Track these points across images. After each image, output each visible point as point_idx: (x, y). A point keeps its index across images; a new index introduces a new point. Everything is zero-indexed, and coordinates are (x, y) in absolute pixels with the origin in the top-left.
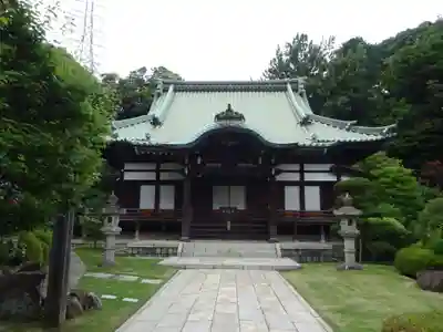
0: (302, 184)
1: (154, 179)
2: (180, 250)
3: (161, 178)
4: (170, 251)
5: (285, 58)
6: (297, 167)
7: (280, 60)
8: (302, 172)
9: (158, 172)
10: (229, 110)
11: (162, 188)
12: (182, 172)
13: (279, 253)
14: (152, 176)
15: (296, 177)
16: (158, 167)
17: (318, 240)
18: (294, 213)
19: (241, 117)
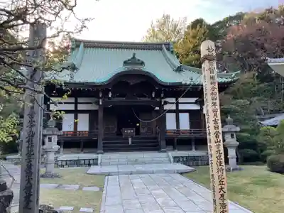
0: (177, 112)
1: (73, 109)
2: (99, 162)
3: (79, 109)
4: (91, 162)
5: (156, 29)
6: (173, 100)
7: (153, 31)
8: (177, 104)
9: (76, 103)
10: (134, 58)
11: (79, 115)
12: (97, 103)
13: (172, 160)
14: (72, 107)
15: (173, 107)
16: (76, 100)
17: (191, 150)
19: (142, 63)
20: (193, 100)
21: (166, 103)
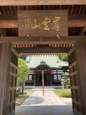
0: (57, 74)
2: (34, 88)
6: (56, 71)
8: (57, 72)
10: (43, 61)
11: (29, 76)
12: (34, 72)
15: (56, 73)
18: (56, 80)
19: (45, 63)
20: (62, 71)
21: (52, 72)
